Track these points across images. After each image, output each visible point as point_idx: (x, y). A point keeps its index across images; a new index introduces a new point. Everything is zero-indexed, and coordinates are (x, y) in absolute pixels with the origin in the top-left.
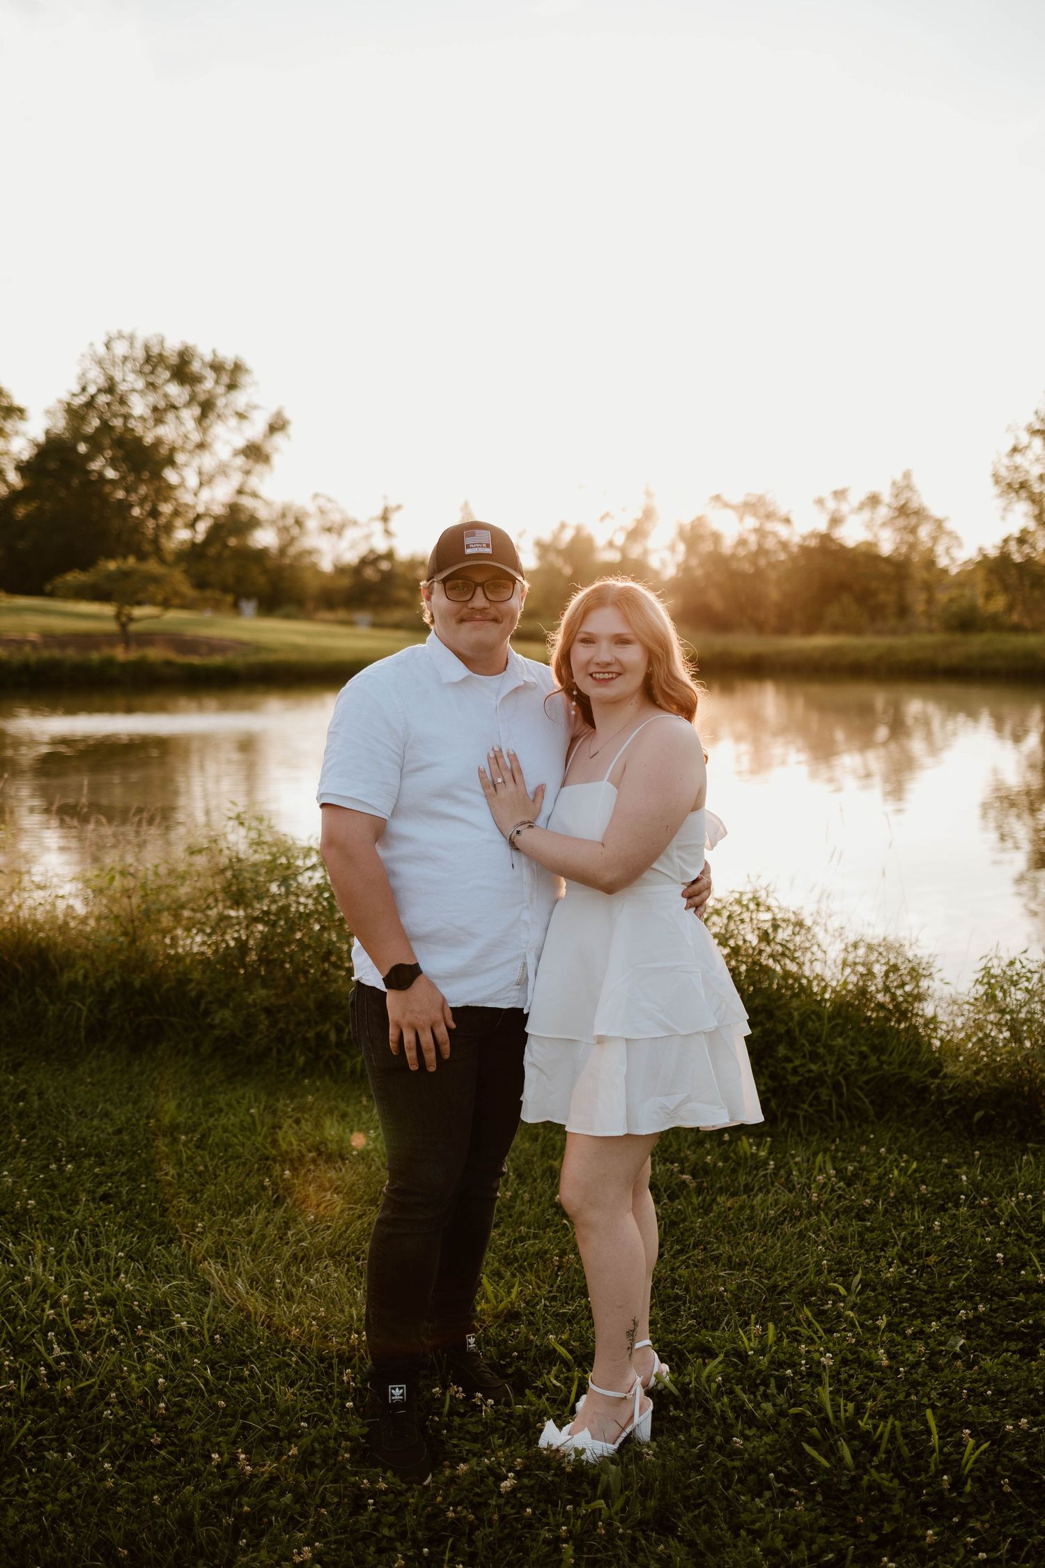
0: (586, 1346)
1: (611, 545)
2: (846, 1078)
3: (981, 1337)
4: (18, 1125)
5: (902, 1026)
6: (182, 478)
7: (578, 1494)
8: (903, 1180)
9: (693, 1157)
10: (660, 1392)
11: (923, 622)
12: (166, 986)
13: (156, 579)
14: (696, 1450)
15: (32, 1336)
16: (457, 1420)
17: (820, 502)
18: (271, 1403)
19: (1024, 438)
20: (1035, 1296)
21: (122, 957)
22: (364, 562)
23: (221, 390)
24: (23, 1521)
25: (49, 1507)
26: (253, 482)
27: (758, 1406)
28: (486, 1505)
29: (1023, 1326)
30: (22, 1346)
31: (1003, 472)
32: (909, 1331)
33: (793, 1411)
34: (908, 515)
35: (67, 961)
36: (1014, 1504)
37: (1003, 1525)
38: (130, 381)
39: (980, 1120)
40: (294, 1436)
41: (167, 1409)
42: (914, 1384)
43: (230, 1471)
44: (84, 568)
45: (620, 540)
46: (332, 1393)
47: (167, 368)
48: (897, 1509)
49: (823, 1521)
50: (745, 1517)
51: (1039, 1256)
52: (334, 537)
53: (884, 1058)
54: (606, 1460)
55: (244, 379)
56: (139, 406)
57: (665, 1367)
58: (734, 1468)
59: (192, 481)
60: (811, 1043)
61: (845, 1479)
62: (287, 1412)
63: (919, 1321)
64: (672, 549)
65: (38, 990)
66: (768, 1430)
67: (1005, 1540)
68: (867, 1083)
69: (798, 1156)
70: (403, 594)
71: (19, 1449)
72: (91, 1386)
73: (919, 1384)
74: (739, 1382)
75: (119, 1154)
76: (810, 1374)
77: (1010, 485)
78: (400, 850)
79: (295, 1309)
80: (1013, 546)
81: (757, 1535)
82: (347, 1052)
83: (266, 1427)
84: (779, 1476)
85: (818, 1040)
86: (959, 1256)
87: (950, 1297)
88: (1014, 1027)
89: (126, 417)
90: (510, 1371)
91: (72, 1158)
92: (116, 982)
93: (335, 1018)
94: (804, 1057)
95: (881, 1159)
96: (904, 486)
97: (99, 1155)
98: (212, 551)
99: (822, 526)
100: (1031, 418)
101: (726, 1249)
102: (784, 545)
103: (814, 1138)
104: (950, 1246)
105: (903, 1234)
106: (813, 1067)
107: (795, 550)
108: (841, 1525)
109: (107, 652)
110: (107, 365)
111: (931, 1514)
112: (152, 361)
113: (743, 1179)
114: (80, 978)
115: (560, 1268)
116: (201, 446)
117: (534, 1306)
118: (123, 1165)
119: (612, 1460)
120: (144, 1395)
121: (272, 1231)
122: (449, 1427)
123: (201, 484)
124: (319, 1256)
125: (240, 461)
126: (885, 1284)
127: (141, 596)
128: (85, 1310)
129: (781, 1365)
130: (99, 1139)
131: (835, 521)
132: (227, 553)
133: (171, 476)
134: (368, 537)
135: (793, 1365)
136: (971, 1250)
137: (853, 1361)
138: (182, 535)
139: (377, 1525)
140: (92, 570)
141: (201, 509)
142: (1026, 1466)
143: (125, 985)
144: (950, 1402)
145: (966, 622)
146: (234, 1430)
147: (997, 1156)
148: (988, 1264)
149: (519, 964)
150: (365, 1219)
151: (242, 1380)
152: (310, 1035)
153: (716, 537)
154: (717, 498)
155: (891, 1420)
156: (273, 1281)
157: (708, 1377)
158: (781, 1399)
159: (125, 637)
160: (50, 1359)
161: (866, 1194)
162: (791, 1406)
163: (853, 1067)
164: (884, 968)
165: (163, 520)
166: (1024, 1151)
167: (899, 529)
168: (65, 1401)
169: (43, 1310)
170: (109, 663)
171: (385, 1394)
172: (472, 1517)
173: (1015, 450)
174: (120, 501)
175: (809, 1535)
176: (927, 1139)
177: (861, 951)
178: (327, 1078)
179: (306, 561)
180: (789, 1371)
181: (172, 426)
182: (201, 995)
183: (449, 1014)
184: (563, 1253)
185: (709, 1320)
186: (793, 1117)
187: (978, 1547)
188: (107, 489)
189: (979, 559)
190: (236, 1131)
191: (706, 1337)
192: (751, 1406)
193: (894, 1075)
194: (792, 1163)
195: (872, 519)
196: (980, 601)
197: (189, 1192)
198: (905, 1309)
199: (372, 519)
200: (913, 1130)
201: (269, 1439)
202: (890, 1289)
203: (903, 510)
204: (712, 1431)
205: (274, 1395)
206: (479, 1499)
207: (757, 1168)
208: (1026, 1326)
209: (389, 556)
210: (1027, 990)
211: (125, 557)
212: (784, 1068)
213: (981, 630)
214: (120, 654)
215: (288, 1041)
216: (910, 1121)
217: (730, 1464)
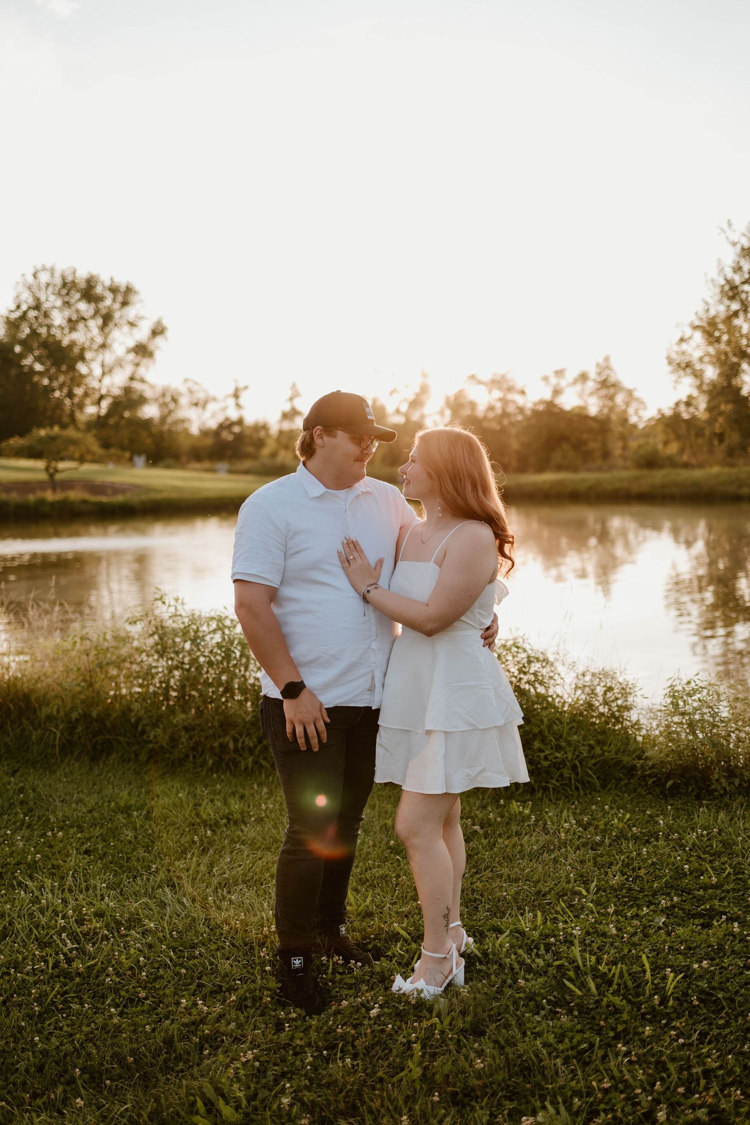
0: (419, 930)
1: (398, 411)
2: (580, 762)
3: (676, 917)
4: (21, 809)
5: (617, 728)
6: (90, 369)
7: (421, 1017)
8: (621, 825)
9: (480, 815)
10: (469, 955)
11: (620, 462)
12: (115, 715)
13: (74, 442)
14: (495, 989)
15: (51, 937)
16: (338, 977)
17: (546, 379)
18: (215, 971)
19: (688, 332)
20: (710, 891)
21: (82, 697)
22: (221, 427)
23: (117, 306)
24: (62, 1044)
25: (78, 1036)
26: (141, 372)
27: (533, 961)
28: (361, 1024)
29: (703, 910)
30: (45, 943)
31: (674, 356)
32: (629, 914)
33: (557, 963)
34: (608, 387)
35: (44, 701)
36: (700, 1012)
37: (693, 1024)
38: (51, 301)
39: (671, 787)
40: (232, 989)
41: (147, 976)
42: (634, 945)
43: (194, 1011)
44: (22, 434)
45: (404, 408)
46: (254, 963)
47: (78, 291)
48: (625, 1016)
49: (579, 1027)
50: (528, 1025)
51: (712, 868)
52: (200, 409)
53: (605, 748)
54: (436, 997)
55: (133, 298)
56: (58, 319)
57: (471, 940)
58: (520, 998)
59: (97, 371)
60: (556, 739)
61: (592, 1001)
62: (226, 975)
63: (635, 909)
64: (442, 413)
65: (24, 721)
66: (541, 975)
67: (695, 1032)
68: (594, 765)
69: (551, 813)
70: (250, 449)
71: (53, 1003)
72: (95, 965)
73: (637, 945)
74: (520, 947)
75: (93, 825)
76: (565, 942)
77: (679, 365)
78: (289, 607)
79: (224, 915)
80: (682, 408)
81: (538, 1035)
82: (241, 756)
83: (214, 985)
84: (549, 1002)
85: (561, 737)
86: (659, 870)
87: (654, 894)
88: (691, 725)
89: (49, 327)
90: (370, 946)
91: (61, 829)
92: (79, 714)
93: (232, 732)
94: (552, 748)
95: (605, 813)
96: (605, 366)
97: (79, 827)
98: (112, 421)
99: (547, 395)
100: (693, 318)
101: (505, 871)
102: (521, 410)
103: (561, 803)
104: (653, 864)
105: (622, 857)
106: (558, 755)
107: (529, 413)
108: (590, 1028)
109: (40, 494)
110: (35, 290)
111: (647, 1020)
112: (67, 286)
113: (514, 828)
114: (55, 712)
115: (397, 885)
116: (103, 346)
117: (382, 908)
118: (97, 831)
119: (441, 996)
120: (131, 968)
121: (203, 868)
122: (333, 982)
123: (104, 374)
124: (236, 883)
125: (132, 356)
126: (612, 887)
127: (64, 454)
128: (85, 920)
129: (547, 936)
130: (78, 817)
131: (557, 392)
132: (123, 423)
133: (82, 368)
134: (224, 409)
135: (555, 936)
136: (667, 865)
137: (594, 933)
138: (91, 410)
139: (292, 1038)
140: (28, 436)
141: (104, 392)
142: (708, 990)
143: (86, 716)
144: (658, 954)
145: (651, 462)
146: (193, 987)
147: (682, 809)
148: (679, 874)
149: (369, 677)
150: (264, 859)
151: (195, 958)
152: (216, 744)
153: (473, 405)
154: (473, 377)
155: (619, 965)
156: (207, 898)
157: (500, 946)
158: (548, 957)
159: (53, 484)
160: (65, 950)
161: (597, 834)
162: (554, 961)
163: (585, 754)
164: (604, 689)
165: (76, 400)
166: (701, 805)
167: (602, 397)
168: (79, 974)
169: (56, 921)
170: (42, 502)
171: (289, 964)
172: (353, 1032)
173: (682, 340)
174: (45, 387)
175: (570, 1034)
176: (635, 800)
177: (588, 678)
178: (228, 774)
179: (180, 428)
180: (552, 939)
181: (82, 332)
182: (139, 720)
183: (325, 713)
184: (398, 876)
185: (498, 912)
186: (546, 789)
187: (678, 1037)
188: (36, 378)
189: (659, 416)
190: (171, 808)
191: (496, 922)
192: (529, 961)
193: (612, 759)
194: (546, 817)
195: (583, 390)
196: (660, 447)
197: (143, 847)
198: (626, 902)
199: (227, 396)
200: (626, 795)
201: (216, 992)
202: (616, 891)
203: (604, 384)
204: (504, 977)
205: (216, 966)
206: (357, 1022)
207: (523, 821)
208: (705, 910)
209: (240, 422)
210: (700, 700)
211: (52, 427)
212: (539, 756)
213: (662, 467)
214: (50, 496)
215: (200, 750)
216: (624, 789)
217: (517, 996)
